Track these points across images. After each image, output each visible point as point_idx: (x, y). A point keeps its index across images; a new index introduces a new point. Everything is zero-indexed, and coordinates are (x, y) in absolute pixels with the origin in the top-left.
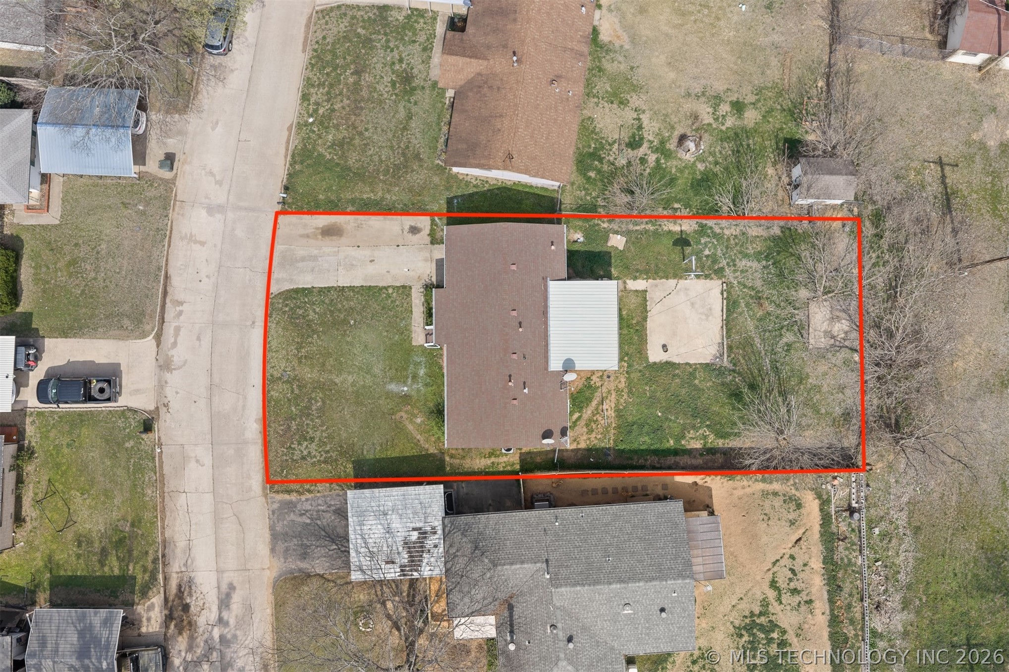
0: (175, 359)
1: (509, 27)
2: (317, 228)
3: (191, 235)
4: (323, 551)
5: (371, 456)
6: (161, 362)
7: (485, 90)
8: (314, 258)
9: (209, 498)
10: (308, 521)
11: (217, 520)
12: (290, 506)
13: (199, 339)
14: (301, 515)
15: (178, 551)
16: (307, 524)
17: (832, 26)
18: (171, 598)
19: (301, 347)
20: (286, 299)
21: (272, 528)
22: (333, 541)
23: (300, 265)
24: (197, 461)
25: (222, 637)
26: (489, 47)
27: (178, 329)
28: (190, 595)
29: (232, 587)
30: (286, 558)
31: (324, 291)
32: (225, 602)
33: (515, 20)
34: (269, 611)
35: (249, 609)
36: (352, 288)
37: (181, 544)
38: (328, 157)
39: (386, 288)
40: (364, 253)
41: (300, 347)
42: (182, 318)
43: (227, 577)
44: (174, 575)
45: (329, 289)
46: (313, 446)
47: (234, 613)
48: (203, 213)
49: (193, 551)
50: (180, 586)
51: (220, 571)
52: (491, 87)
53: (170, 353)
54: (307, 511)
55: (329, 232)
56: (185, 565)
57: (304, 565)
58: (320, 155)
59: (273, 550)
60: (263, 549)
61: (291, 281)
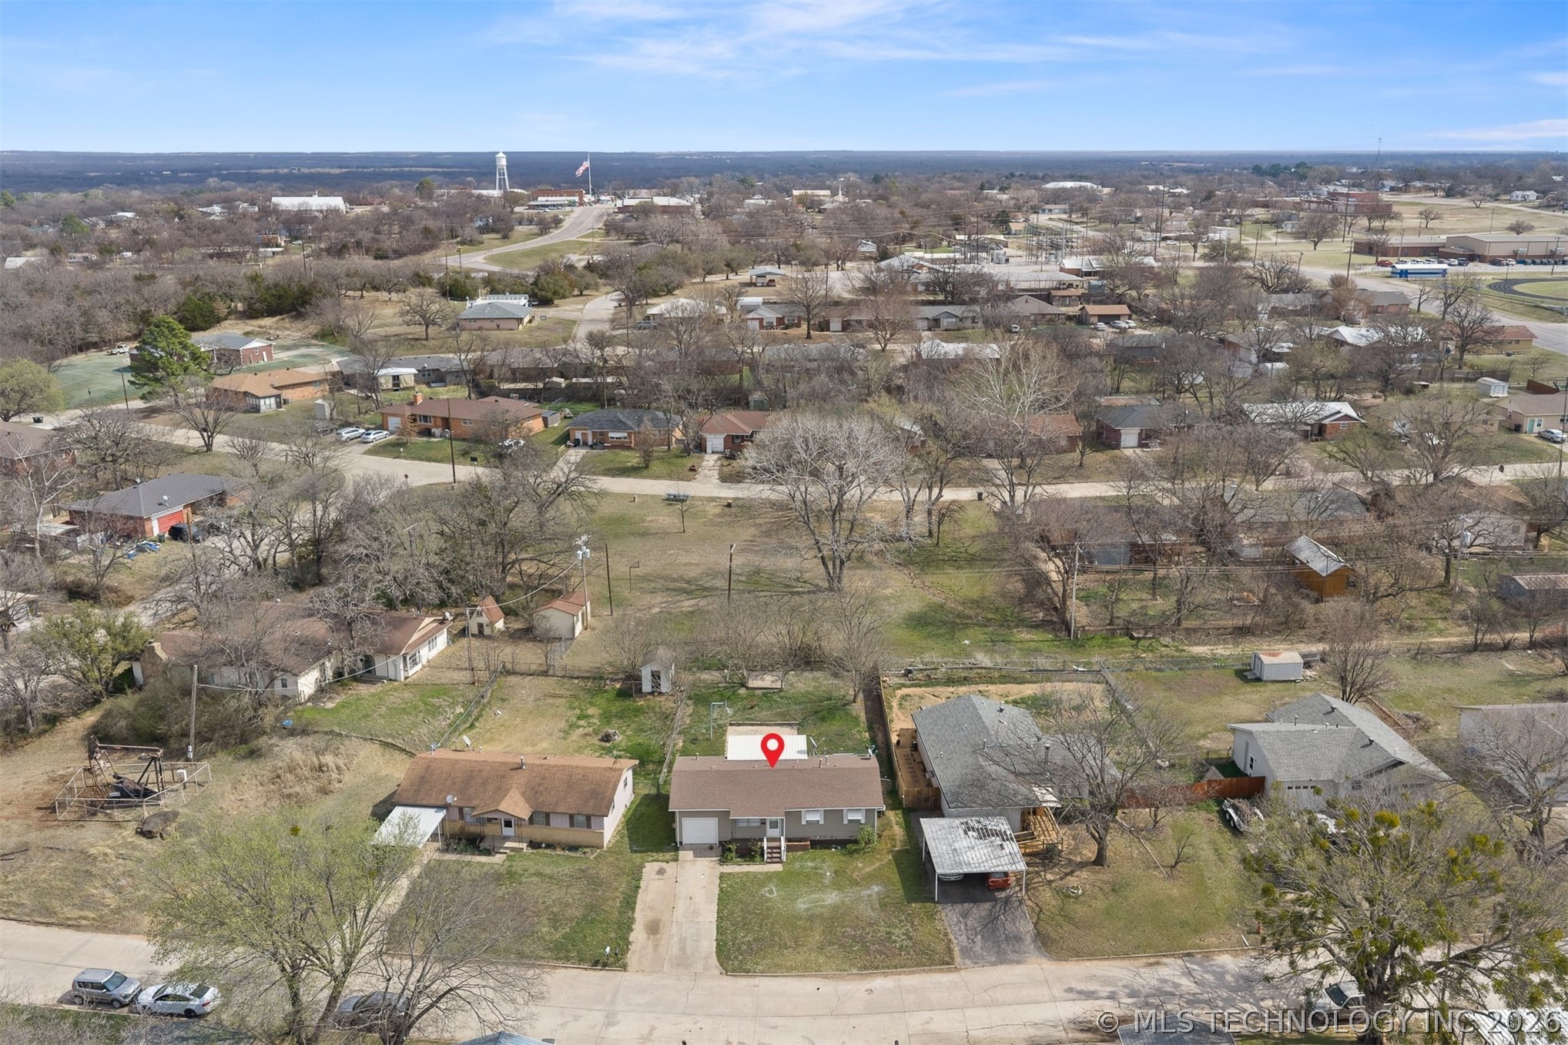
2: (648, 938)
3: (640, 1038)
4: (1008, 925)
5: (901, 891)
8: (682, 940)
9: (968, 1012)
10: (979, 937)
11: (994, 1004)
12: (965, 951)
13: (775, 1028)
14: (974, 942)
15: (1039, 1033)
16: (983, 937)
18: (1100, 1037)
19: (786, 944)
20: (728, 958)
21: (993, 964)
22: (997, 918)
23: (689, 951)
24: (927, 1023)
25: (1130, 996)
28: (1091, 1022)
29: (1070, 990)
30: (1025, 952)
31: (720, 930)
32: (1090, 995)
34: (1088, 963)
35: (1091, 978)
36: (720, 911)
37: (1032, 1031)
38: (568, 930)
39: (721, 890)
40: (681, 906)
41: (782, 946)
43: (1058, 992)
44: (1071, 1035)
45: (718, 928)
46: (897, 931)
47: (1099, 988)
48: (612, 1029)
49: (1037, 1021)
50: (1082, 1031)
51: (1054, 1000)
54: (969, 939)
55: (654, 928)
56: (1055, 1026)
57: (1028, 939)
58: (564, 936)
59: (1018, 962)
60: (1019, 970)
61: (707, 957)
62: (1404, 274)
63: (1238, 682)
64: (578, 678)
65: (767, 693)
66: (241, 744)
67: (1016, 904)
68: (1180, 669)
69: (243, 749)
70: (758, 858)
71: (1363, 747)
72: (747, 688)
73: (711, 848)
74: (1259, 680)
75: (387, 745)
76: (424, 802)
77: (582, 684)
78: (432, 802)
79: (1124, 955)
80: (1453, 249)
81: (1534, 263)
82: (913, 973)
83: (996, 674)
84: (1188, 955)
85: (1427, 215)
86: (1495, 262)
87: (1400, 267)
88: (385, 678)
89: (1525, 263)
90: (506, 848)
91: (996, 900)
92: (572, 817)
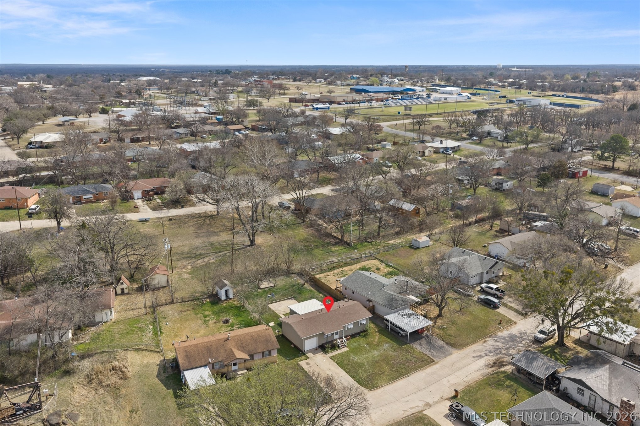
0: (423, 404)
1: (215, 347)
3: (370, 422)
4: (436, 344)
5: (395, 344)
6: (428, 407)
7: (244, 345)
9: (456, 373)
10: (432, 350)
11: (459, 369)
12: (433, 356)
13: (407, 401)
14: (433, 352)
17: (167, 305)
18: (497, 367)
20: (366, 385)
21: (445, 357)
22: (430, 343)
24: (449, 382)
25: (490, 353)
26: (225, 350)
27: (411, 408)
28: (490, 364)
29: (474, 357)
30: (450, 350)
32: (480, 356)
33: (211, 346)
34: (469, 348)
35: (475, 351)
36: (345, 370)
39: (336, 363)
41: (379, 374)
42: (406, 409)
43: (472, 359)
44: (490, 369)
45: (351, 376)
46: (408, 357)
47: (480, 353)
50: (491, 367)
51: (474, 361)
52: (242, 344)
53: (423, 406)
54: (430, 352)
56: (483, 369)
57: (446, 346)
59: (451, 354)
60: (454, 356)
61: (358, 387)
62: (317, 109)
63: (412, 250)
64: (188, 301)
65: (270, 289)
66: (55, 370)
67: (431, 336)
68: (393, 249)
69: (58, 373)
70: (337, 348)
71: (484, 260)
72: (261, 289)
73: (317, 349)
74: (418, 248)
75: (137, 350)
76: (197, 366)
77: (192, 303)
78: (200, 364)
79: (475, 341)
80: (324, 100)
81: (350, 103)
82: (426, 368)
83: (342, 263)
84: (490, 336)
85: (298, 88)
86: (339, 103)
87: (316, 106)
88: (101, 322)
89: (348, 104)
90: (240, 374)
91: (424, 337)
92: (263, 353)
